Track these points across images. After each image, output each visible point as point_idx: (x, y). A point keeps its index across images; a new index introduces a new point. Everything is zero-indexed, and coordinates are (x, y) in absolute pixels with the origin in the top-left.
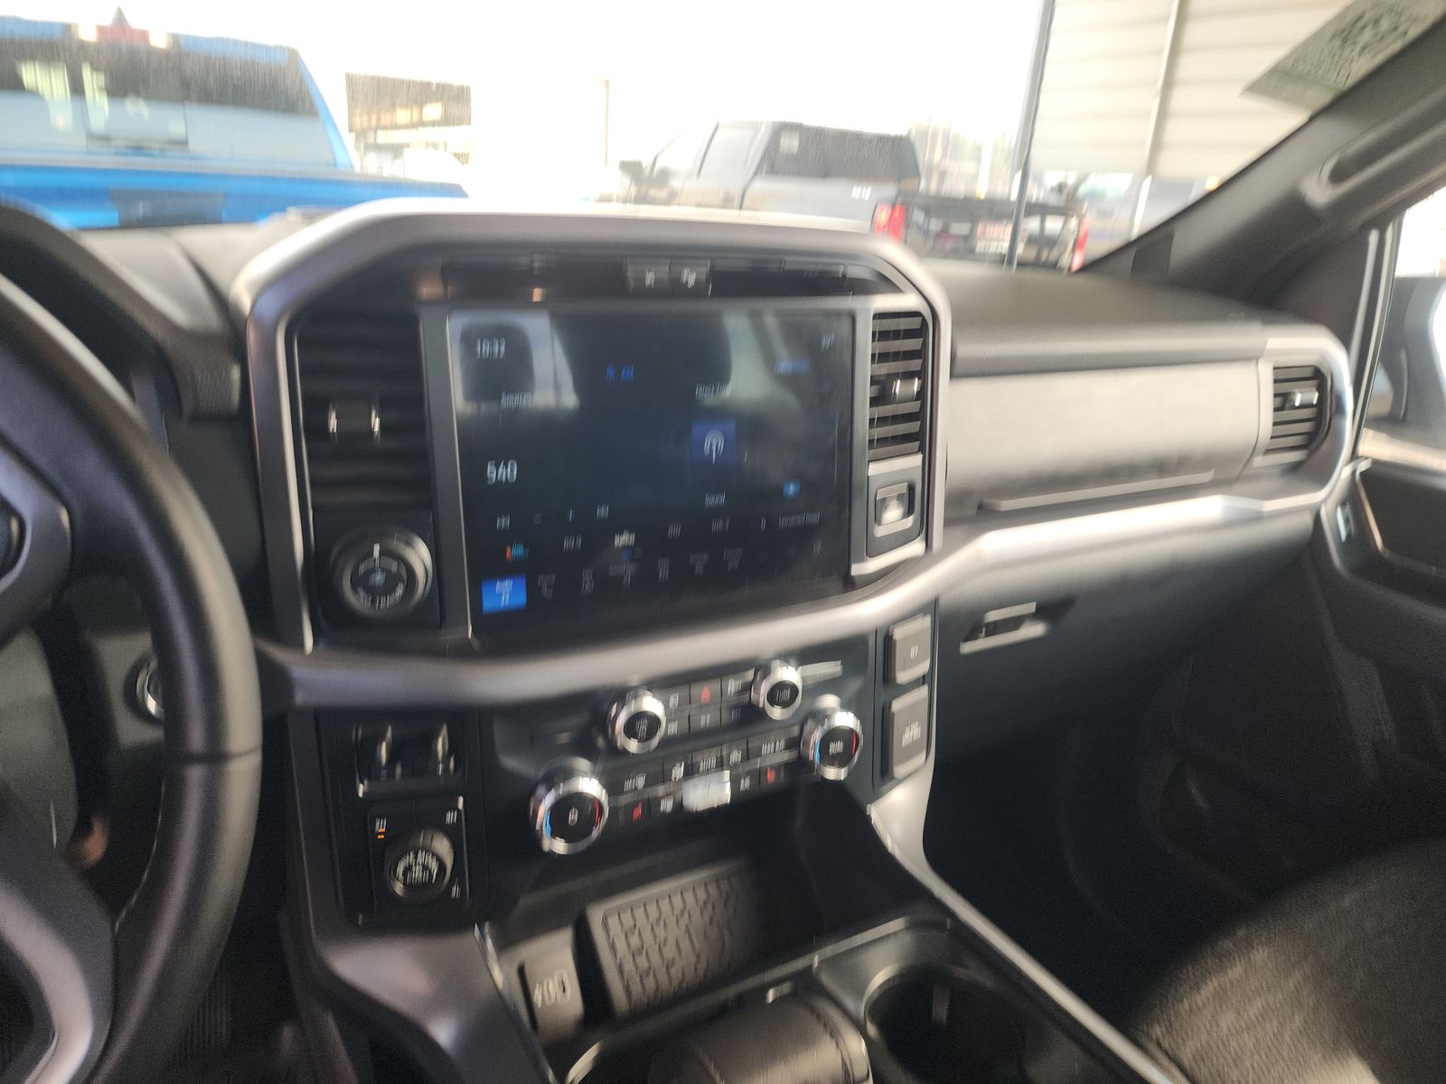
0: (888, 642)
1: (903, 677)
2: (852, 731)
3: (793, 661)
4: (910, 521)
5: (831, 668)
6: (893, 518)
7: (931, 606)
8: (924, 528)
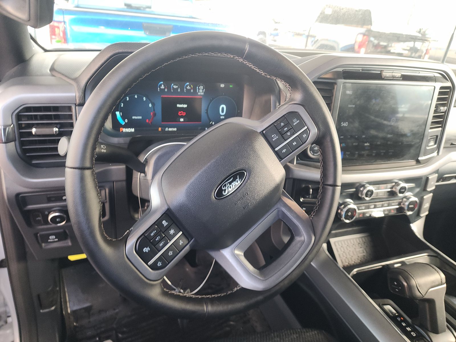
0: (427, 179)
1: (429, 189)
2: (416, 202)
3: (404, 181)
4: (436, 146)
5: (412, 185)
6: (432, 145)
7: (437, 172)
8: (439, 148)
